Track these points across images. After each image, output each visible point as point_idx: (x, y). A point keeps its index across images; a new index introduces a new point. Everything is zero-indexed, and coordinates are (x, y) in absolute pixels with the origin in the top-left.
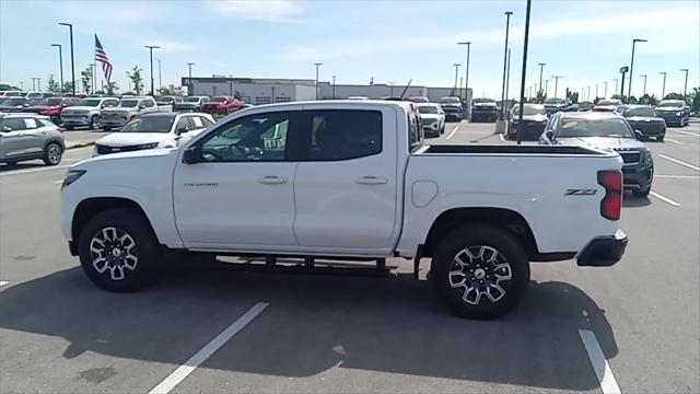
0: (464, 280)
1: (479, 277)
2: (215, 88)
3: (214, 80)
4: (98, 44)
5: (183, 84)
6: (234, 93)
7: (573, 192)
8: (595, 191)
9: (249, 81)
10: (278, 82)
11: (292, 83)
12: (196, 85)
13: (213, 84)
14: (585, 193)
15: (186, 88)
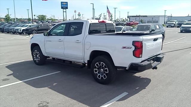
0: (98, 72)
1: (102, 71)
2: (136, 18)
3: (137, 16)
4: (108, 8)
5: (128, 18)
6: (140, 20)
7: (124, 48)
8: (131, 48)
9: (146, 16)
10: (154, 16)
11: (159, 16)
12: (131, 18)
13: (135, 18)
14: (128, 48)
15: (129, 19)
